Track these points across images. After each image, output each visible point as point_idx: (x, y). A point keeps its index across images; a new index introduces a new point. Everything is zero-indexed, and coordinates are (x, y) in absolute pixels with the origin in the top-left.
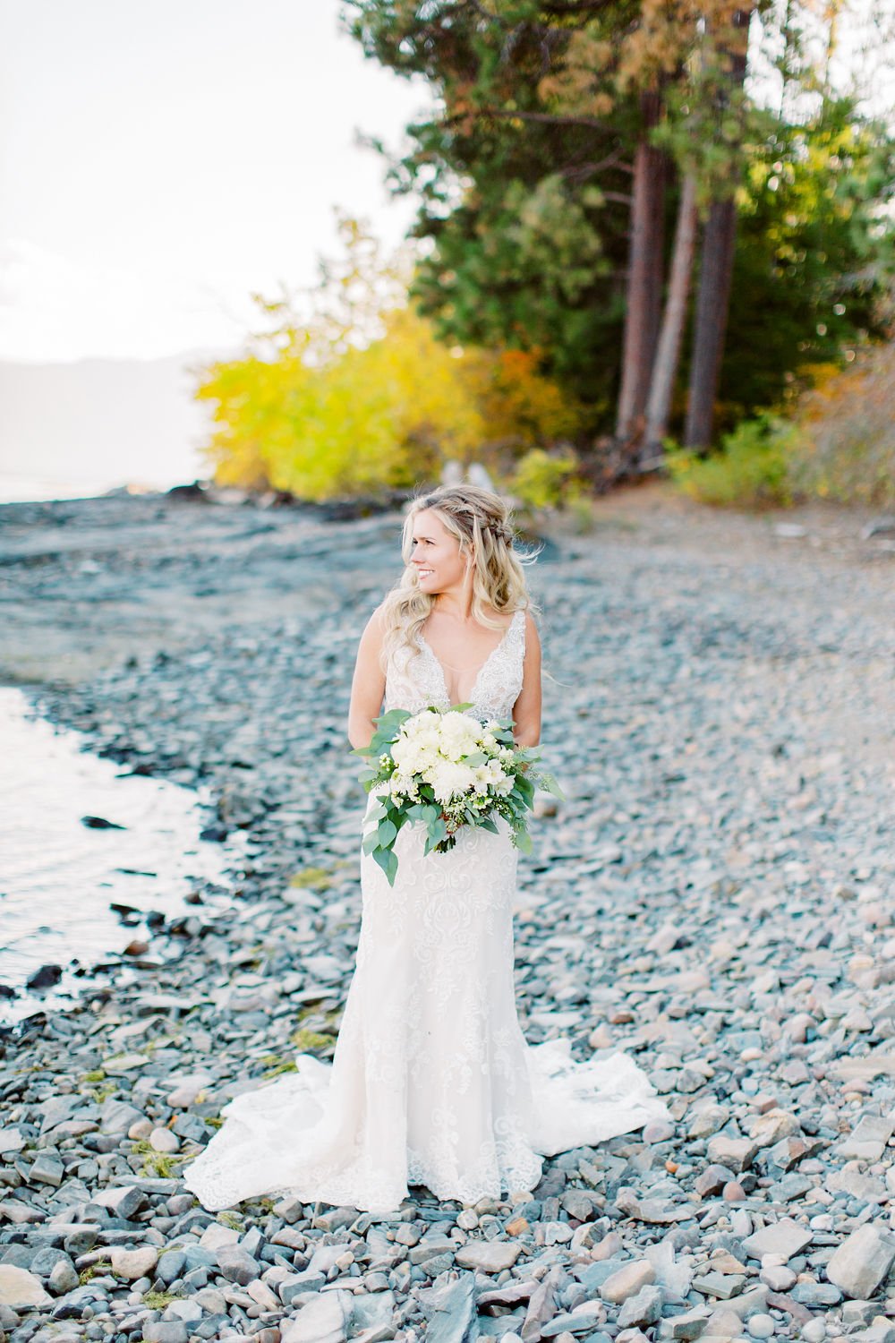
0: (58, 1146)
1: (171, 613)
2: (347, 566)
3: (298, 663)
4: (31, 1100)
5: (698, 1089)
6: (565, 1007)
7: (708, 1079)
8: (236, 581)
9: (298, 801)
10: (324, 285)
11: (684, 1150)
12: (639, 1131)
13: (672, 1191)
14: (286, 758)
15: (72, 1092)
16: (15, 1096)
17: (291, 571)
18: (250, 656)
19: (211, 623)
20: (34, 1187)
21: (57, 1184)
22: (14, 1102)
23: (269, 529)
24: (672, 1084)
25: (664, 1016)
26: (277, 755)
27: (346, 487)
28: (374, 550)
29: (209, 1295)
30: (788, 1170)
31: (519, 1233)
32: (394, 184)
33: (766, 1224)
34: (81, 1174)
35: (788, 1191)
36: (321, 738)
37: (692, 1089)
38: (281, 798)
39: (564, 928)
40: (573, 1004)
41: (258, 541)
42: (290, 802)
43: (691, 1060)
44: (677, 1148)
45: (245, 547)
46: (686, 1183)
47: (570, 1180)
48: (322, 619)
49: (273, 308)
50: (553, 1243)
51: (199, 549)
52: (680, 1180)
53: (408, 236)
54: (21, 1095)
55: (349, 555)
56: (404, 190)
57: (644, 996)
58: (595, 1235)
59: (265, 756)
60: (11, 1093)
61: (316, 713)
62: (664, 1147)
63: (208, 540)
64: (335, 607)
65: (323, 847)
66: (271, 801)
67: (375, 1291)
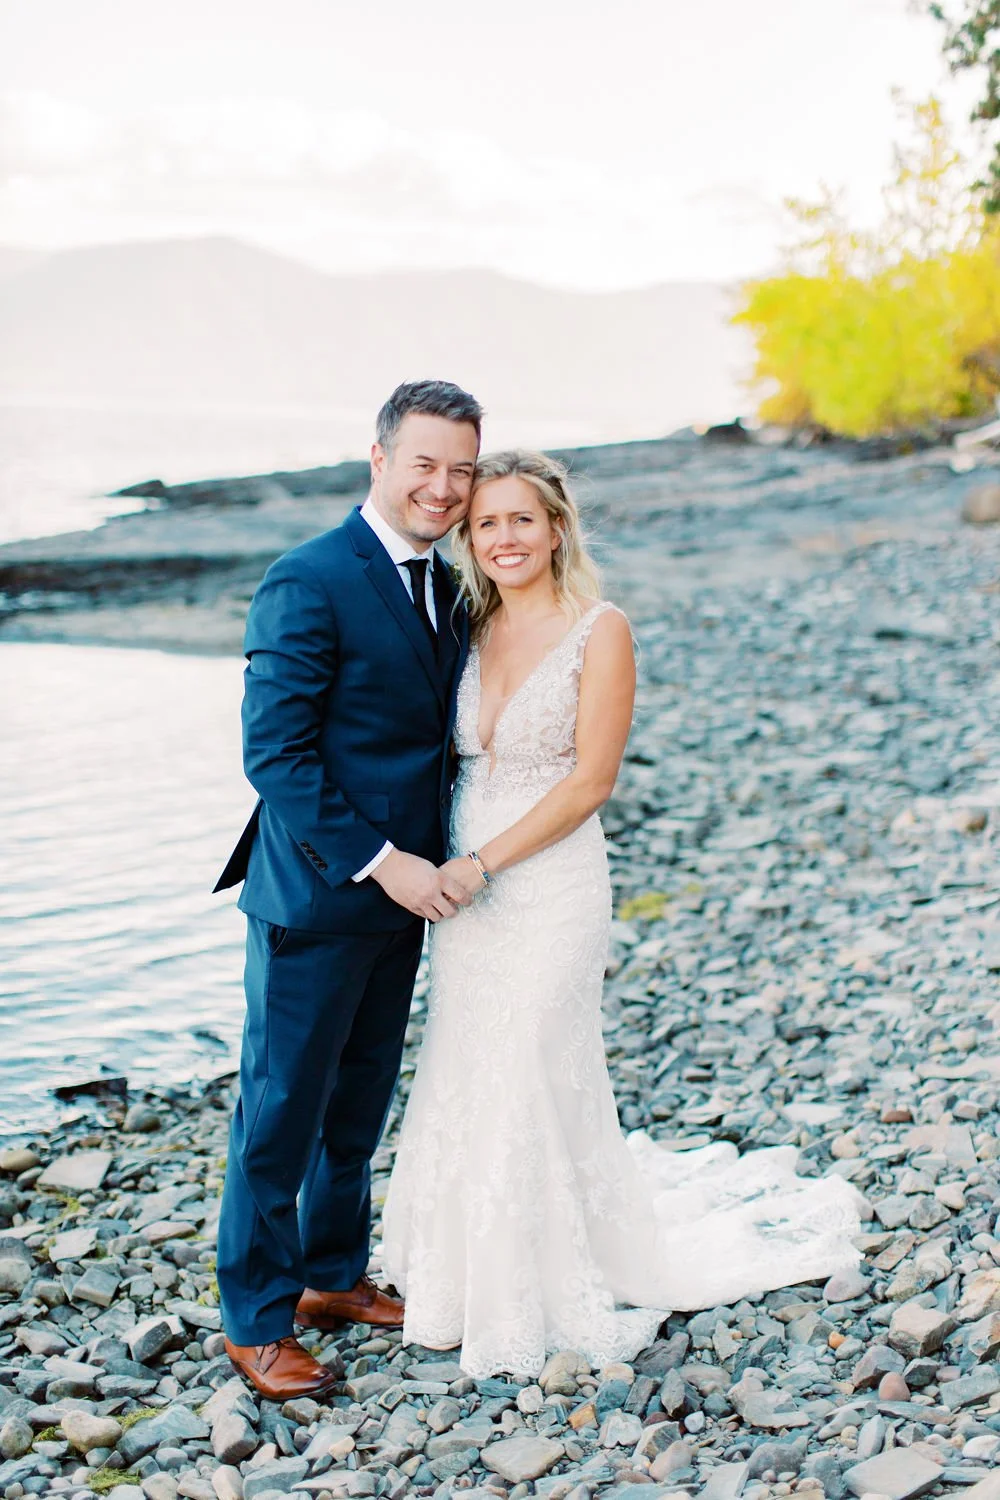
0: (127, 1255)
1: (637, 577)
2: (859, 515)
3: (766, 634)
4: (147, 1189)
5: (937, 1225)
6: (834, 1096)
7: (956, 1212)
8: (724, 537)
9: (689, 805)
10: (900, 182)
11: (867, 1316)
12: (822, 1283)
13: (814, 1378)
14: (701, 752)
15: (197, 1181)
16: (131, 1183)
17: (789, 523)
18: (710, 625)
19: (682, 587)
20: (78, 1307)
21: (106, 1304)
22: (126, 1190)
23: (791, 472)
24: (903, 1216)
25: (949, 1115)
26: (692, 747)
27: (894, 420)
28: (898, 495)
29: (159, 1482)
30: (984, 1359)
31: (580, 1426)
32: (955, 55)
33: (898, 1444)
34: (133, 1292)
35: (965, 1392)
36: (748, 727)
37: (927, 1225)
38: (669, 802)
39: (900, 983)
40: (845, 1092)
41: (772, 487)
42: (680, 806)
43: (948, 1182)
44: (860, 1312)
45: (752, 495)
46: (843, 1366)
47: (696, 1350)
48: (811, 581)
49: (812, 214)
50: (613, 1445)
51: (700, 500)
52: (838, 1360)
53: (973, 117)
54: (137, 1182)
55: (865, 502)
56: (968, 62)
57: (942, 1084)
58: (661, 1441)
59: (674, 748)
60: (127, 1179)
61: (758, 694)
62: (838, 1310)
63: (713, 488)
64: (835, 565)
65: (688, 864)
66: (655, 804)
67: (354, 1496)
